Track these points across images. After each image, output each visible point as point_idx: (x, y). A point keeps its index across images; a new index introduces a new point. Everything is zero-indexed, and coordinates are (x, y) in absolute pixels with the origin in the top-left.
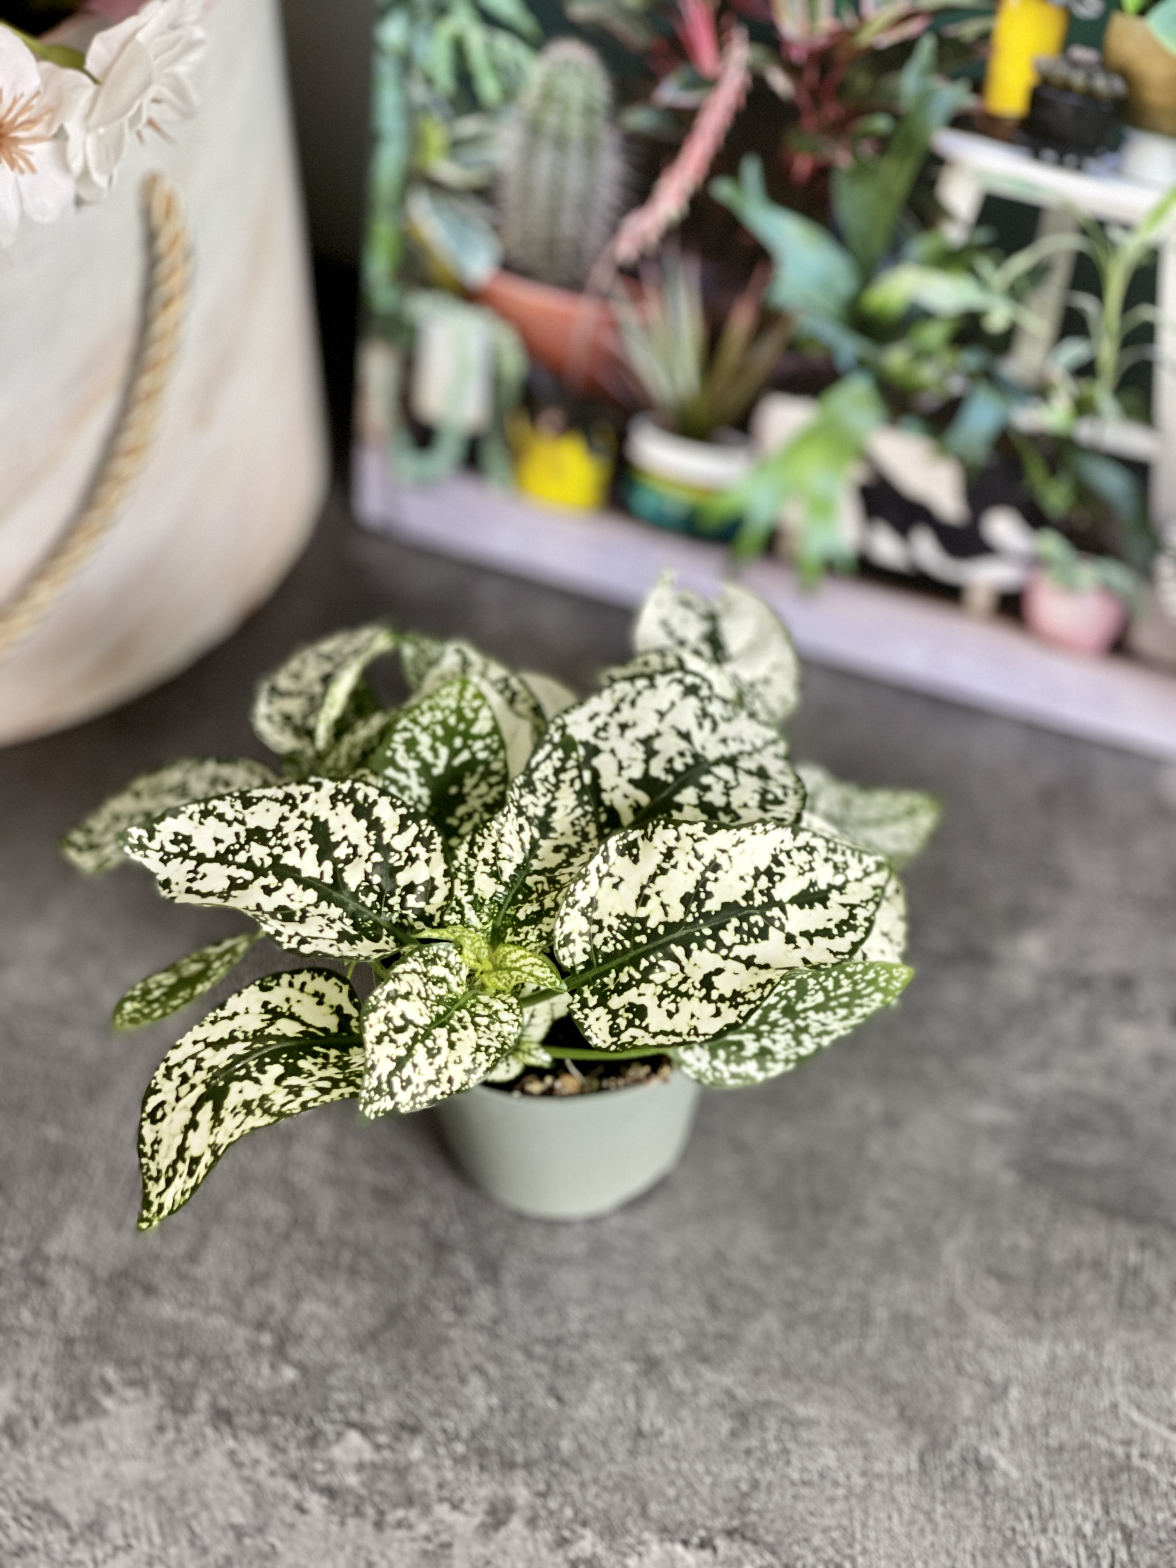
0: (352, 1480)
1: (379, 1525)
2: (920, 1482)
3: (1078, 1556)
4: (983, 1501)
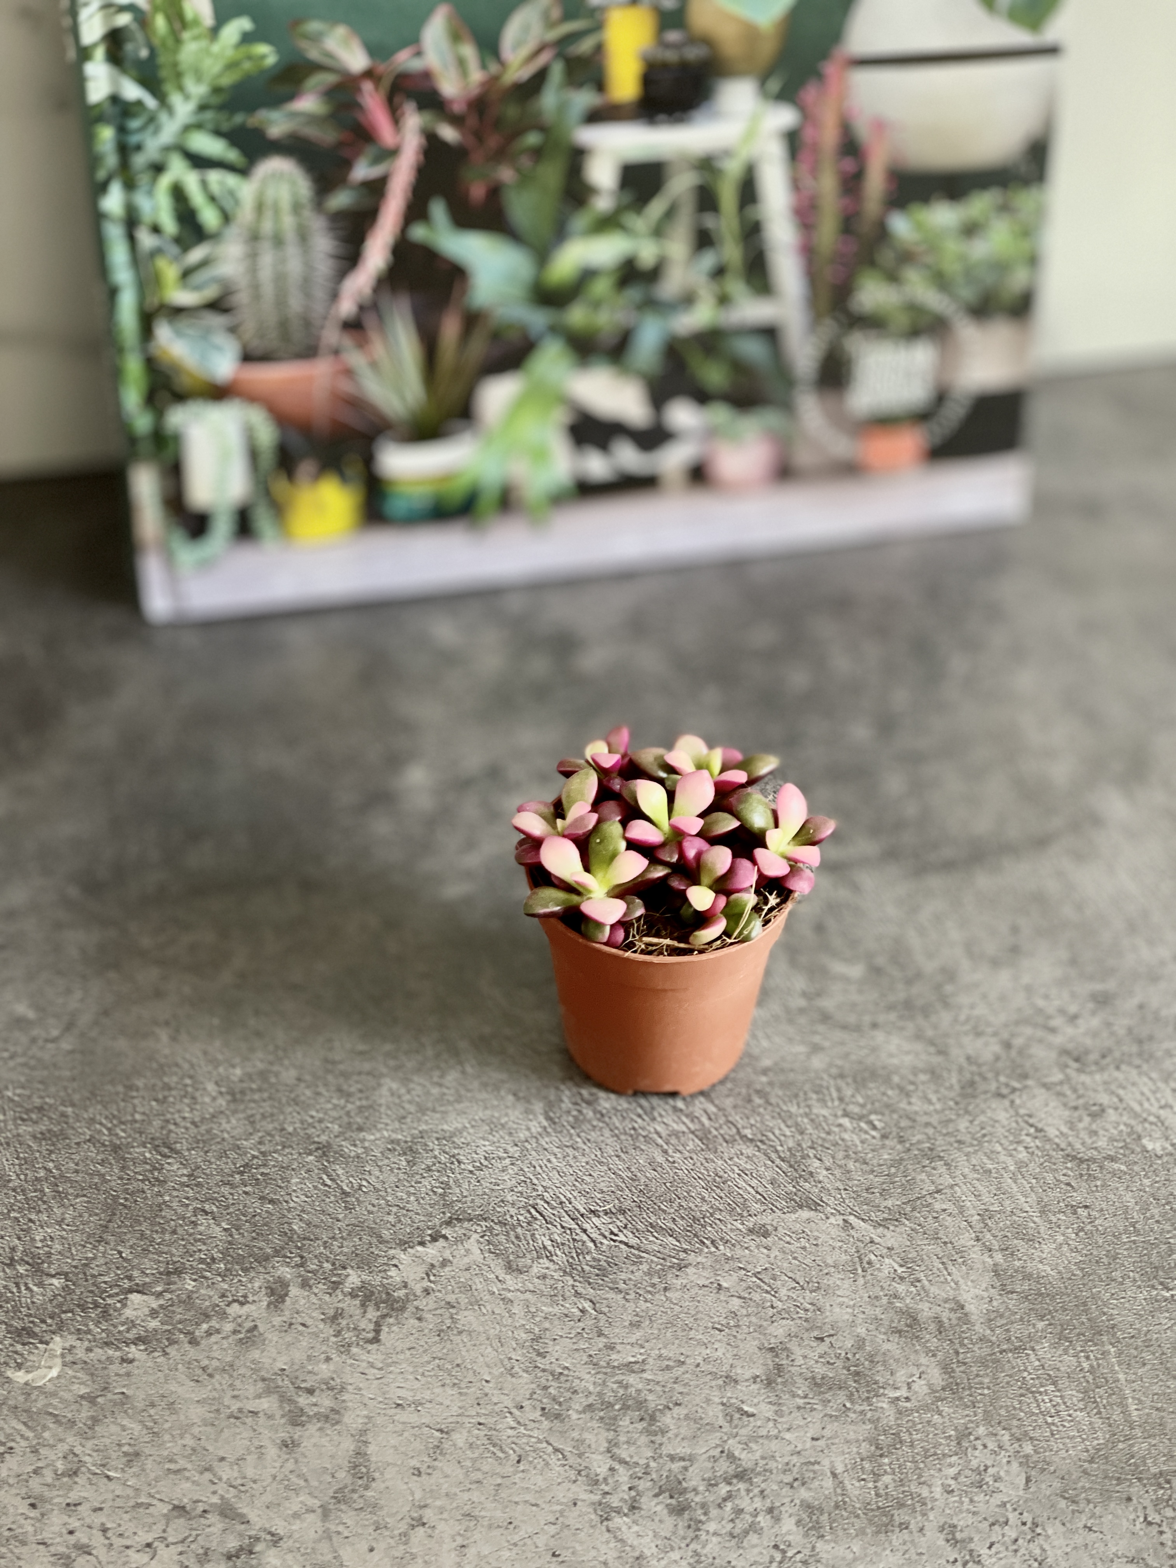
0: (154, 1324)
1: (194, 1342)
2: (555, 1131)
3: (684, 1123)
4: (604, 1122)
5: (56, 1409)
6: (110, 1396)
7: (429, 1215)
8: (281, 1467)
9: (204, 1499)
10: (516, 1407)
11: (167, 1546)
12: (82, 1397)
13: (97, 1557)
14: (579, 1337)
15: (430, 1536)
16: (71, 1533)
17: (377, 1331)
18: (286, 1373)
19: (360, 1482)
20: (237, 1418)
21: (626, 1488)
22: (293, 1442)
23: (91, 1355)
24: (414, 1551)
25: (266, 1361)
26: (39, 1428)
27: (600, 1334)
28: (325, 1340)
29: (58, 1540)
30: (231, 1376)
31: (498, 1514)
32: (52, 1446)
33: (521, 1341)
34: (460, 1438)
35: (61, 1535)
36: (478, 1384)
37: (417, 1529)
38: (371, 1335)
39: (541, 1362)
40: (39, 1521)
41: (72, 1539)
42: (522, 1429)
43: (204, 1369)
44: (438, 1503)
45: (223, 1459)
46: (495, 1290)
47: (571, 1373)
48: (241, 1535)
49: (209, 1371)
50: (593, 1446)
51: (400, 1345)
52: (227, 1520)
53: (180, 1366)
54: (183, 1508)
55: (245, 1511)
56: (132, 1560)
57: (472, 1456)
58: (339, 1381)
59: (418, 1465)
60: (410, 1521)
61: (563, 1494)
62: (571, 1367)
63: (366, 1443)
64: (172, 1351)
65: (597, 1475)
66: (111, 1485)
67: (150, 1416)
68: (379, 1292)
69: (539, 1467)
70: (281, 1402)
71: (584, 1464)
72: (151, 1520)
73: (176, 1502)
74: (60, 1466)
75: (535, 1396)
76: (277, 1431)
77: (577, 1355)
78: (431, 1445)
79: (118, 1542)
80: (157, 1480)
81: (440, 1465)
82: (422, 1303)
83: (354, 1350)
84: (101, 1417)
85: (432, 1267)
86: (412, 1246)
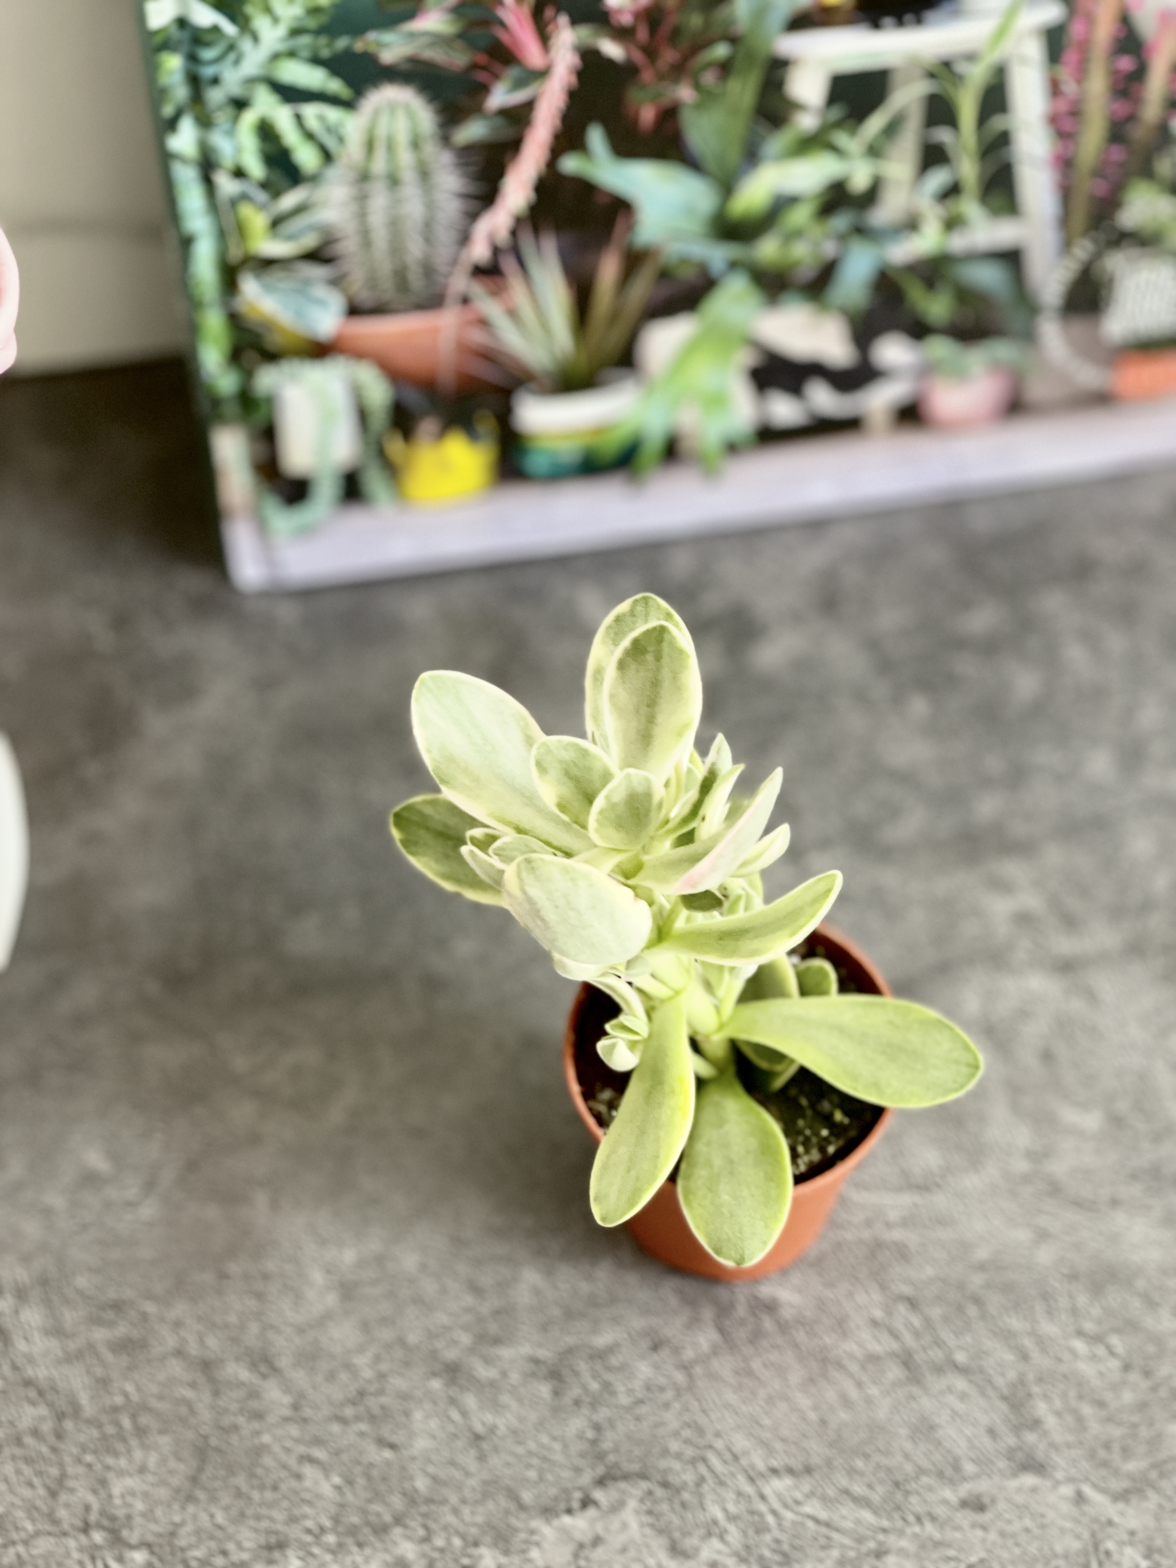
7: (578, 1470)
85: (581, 1546)
86: (557, 1515)
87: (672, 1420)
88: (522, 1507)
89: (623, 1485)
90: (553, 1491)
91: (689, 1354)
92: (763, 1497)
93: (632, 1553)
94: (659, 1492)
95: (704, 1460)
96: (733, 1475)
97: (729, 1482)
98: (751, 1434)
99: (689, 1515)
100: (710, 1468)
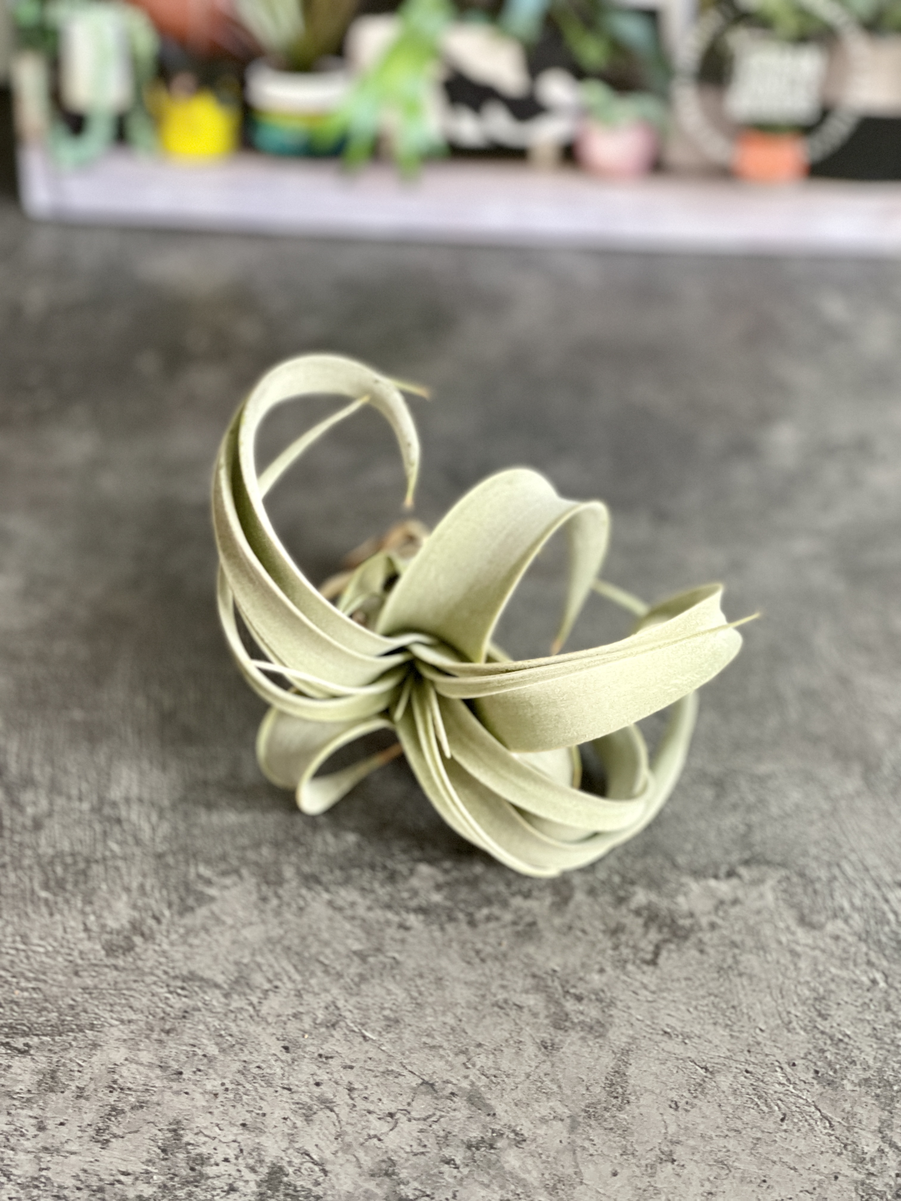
0: (437, 898)
1: (472, 923)
2: (870, 794)
5: (327, 957)
6: (381, 958)
7: (727, 852)
8: (537, 1067)
9: (455, 1082)
10: (789, 1064)
11: (409, 1120)
12: (355, 953)
13: (337, 1115)
14: (866, 1007)
15: (678, 1175)
16: (318, 1084)
17: (656, 953)
18: (559, 975)
19: (614, 1101)
20: (501, 1008)
21: (893, 1175)
22: (553, 1045)
23: (371, 915)
24: (659, 1186)
25: (540, 959)
26: (307, 974)
27: (888, 1009)
28: (602, 952)
29: (303, 1089)
30: (503, 965)
31: (753, 1169)
32: (316, 994)
33: (803, 998)
34: (724, 1081)
35: (307, 1084)
36: (752, 1031)
37: (664, 1164)
38: (649, 957)
39: (821, 1024)
40: (289, 1065)
41: (317, 1091)
42: (791, 1088)
43: (478, 952)
44: (691, 1142)
45: (480, 1045)
46: (784, 939)
47: (852, 1042)
48: (484, 1127)
49: (483, 955)
50: (864, 1122)
51: (677, 973)
52: (473, 1108)
53: (455, 945)
54: (432, 1085)
55: (493, 1103)
56: (372, 1127)
57: (733, 1102)
58: (609, 994)
59: (676, 1099)
60: (659, 1153)
61: (825, 1164)
62: (852, 1036)
63: (627, 1064)
64: (450, 928)
65: (863, 1153)
66: (366, 1046)
67: (417, 986)
68: (665, 917)
69: (803, 1130)
70: (549, 1002)
71: (851, 1138)
72: (397, 1090)
73: (426, 1078)
74: (321, 1015)
75: (810, 1057)
76: (538, 1030)
77: (859, 1025)
78: (692, 1081)
79: (361, 1105)
80: (411, 1050)
81: (699, 1103)
82: (706, 937)
83: (630, 967)
84: (369, 976)
85: (722, 902)
86: (705, 877)
87: (814, 832)
88: (675, 866)
89: (764, 868)
90: (703, 861)
91: (836, 791)
92: (887, 901)
93: (766, 915)
94: (795, 879)
95: (839, 866)
96: (863, 880)
97: (858, 885)
98: (882, 855)
99: (820, 900)
100: (843, 873)
